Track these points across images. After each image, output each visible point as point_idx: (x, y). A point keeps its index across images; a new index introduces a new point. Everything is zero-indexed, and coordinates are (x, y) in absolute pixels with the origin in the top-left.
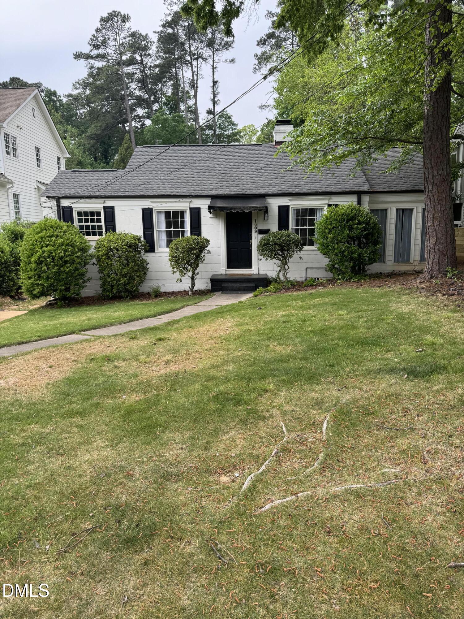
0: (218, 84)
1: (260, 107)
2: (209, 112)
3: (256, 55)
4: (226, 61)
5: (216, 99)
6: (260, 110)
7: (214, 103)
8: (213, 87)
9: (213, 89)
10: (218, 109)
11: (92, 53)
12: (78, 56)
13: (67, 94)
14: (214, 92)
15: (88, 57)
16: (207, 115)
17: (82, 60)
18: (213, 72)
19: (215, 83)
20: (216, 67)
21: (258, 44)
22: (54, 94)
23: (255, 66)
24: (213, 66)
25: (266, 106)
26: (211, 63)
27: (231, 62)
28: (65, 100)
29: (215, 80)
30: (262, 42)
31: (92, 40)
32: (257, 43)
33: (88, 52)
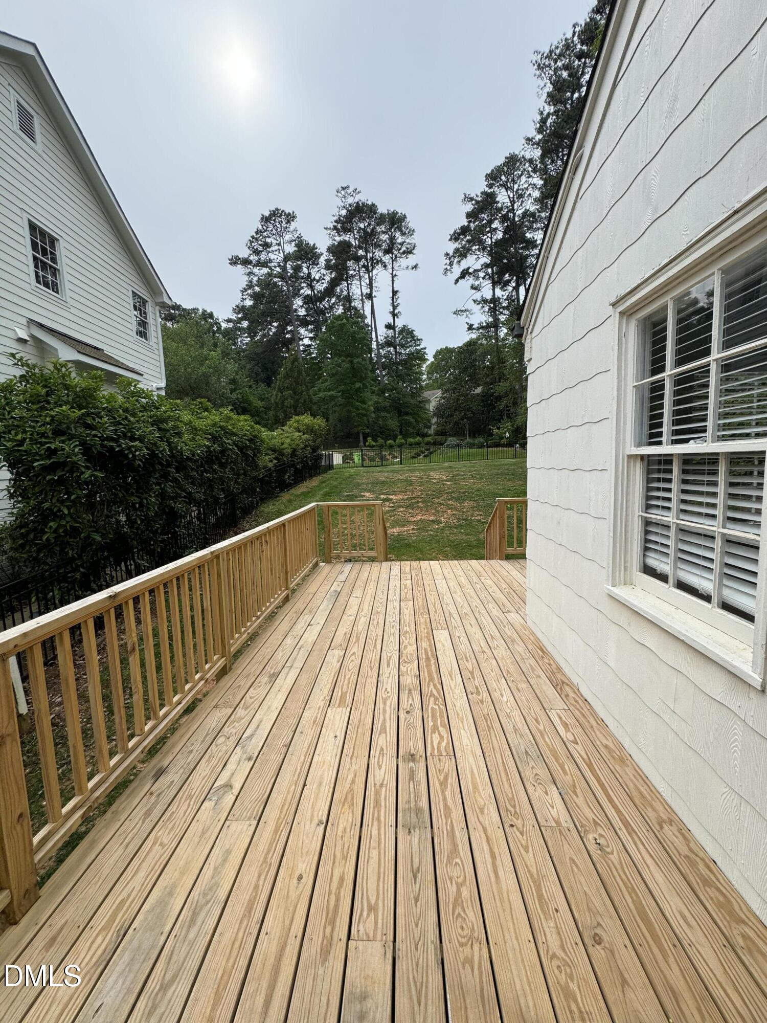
0: (399, 294)
1: (454, 313)
2: (388, 327)
3: (447, 254)
4: (407, 267)
5: (396, 311)
6: (455, 316)
7: (394, 315)
8: (393, 298)
9: (393, 300)
10: (399, 323)
11: (251, 258)
12: (235, 261)
13: (226, 319)
14: (393, 303)
15: (246, 262)
16: (385, 330)
17: (239, 266)
18: (393, 281)
19: (394, 293)
20: (396, 275)
21: (450, 240)
22: (211, 315)
23: (445, 267)
24: (392, 274)
25: (462, 311)
26: (390, 271)
27: (413, 269)
28: (224, 325)
29: (395, 289)
30: (455, 237)
31: (251, 242)
32: (449, 237)
33: (246, 256)
